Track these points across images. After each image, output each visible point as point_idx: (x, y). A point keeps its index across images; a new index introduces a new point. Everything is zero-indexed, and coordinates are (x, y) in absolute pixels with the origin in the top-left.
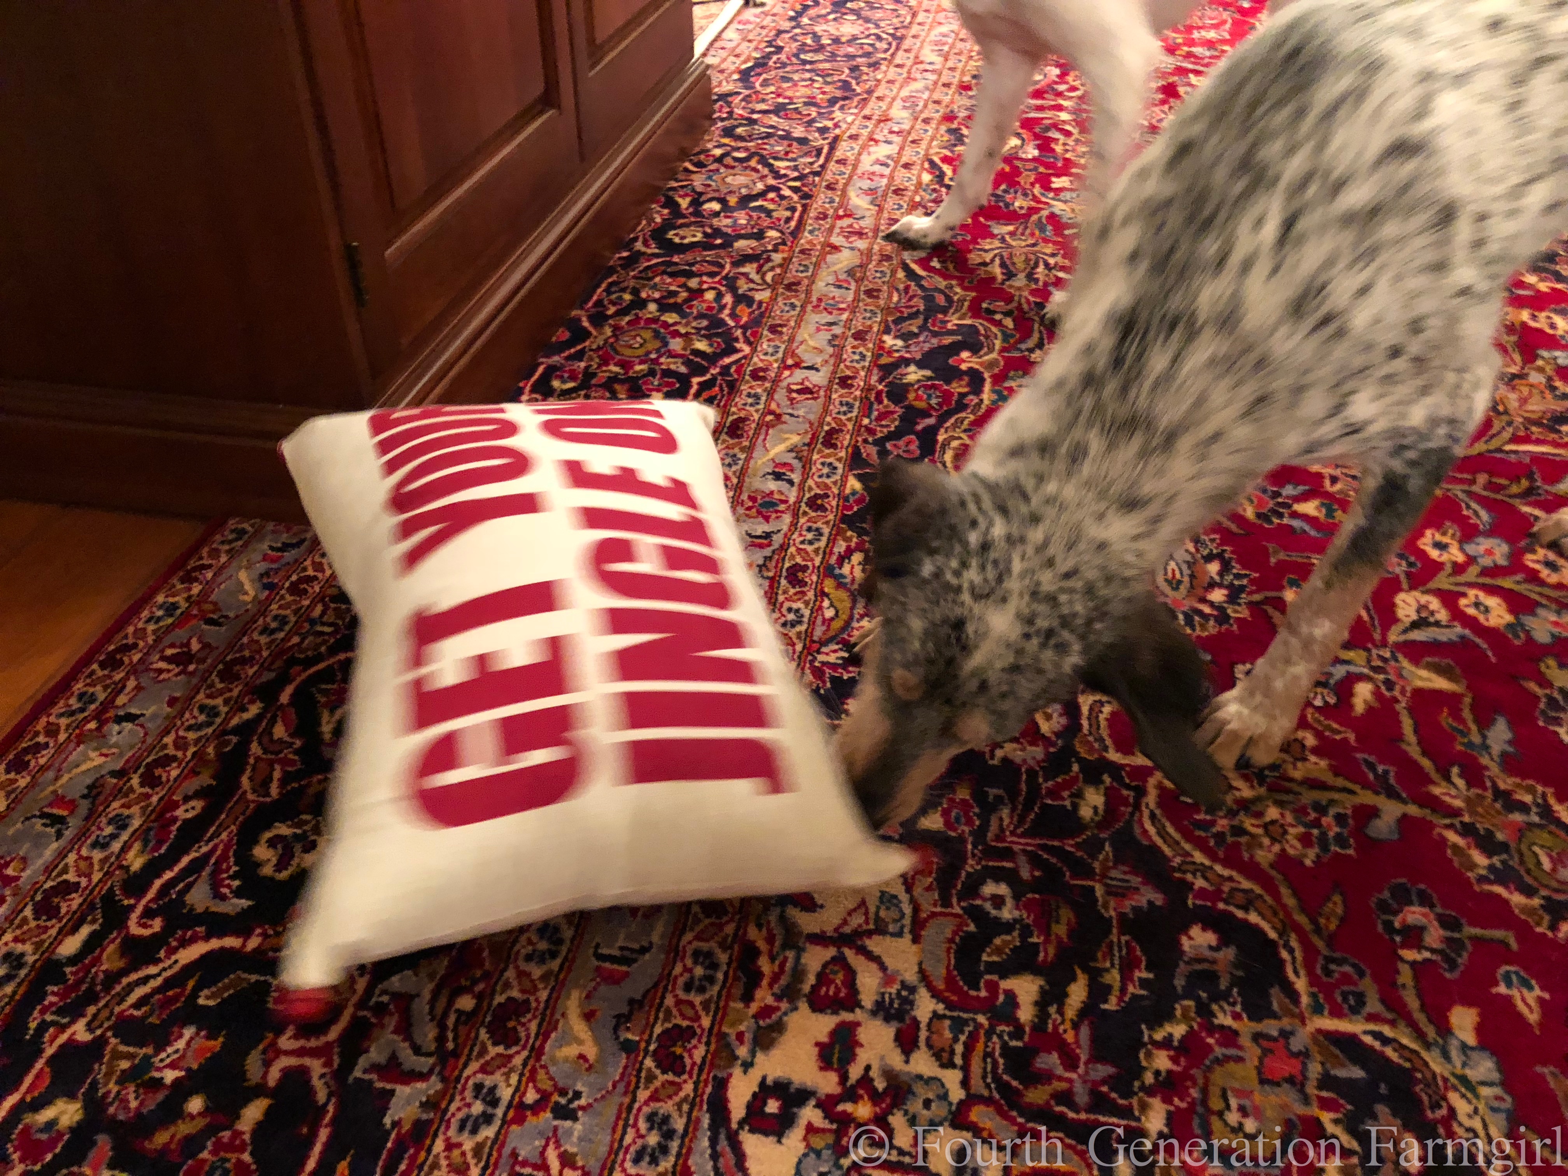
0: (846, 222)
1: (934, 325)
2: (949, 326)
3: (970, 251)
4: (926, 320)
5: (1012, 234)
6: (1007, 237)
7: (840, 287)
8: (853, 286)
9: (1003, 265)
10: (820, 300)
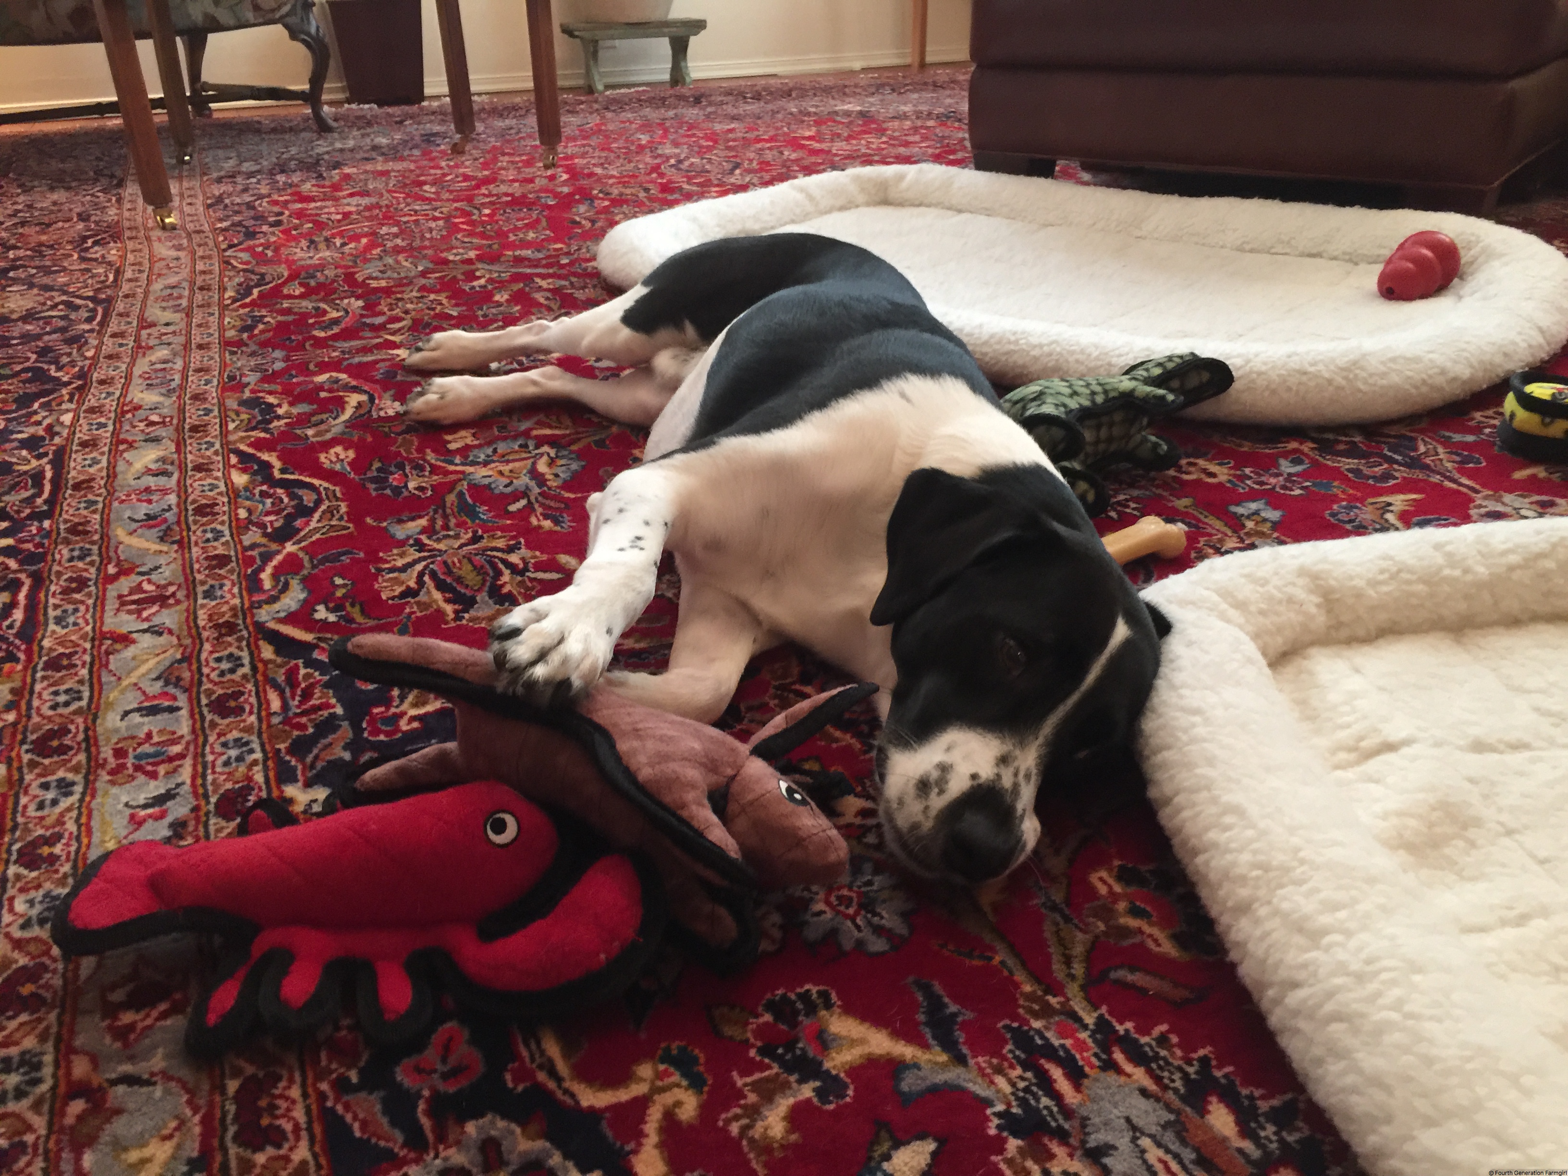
0: (125, 584)
1: (376, 732)
2: (404, 725)
3: (375, 577)
4: (357, 729)
5: (429, 531)
6: (424, 538)
7: (153, 711)
8: (182, 701)
9: (441, 586)
10: (119, 753)
